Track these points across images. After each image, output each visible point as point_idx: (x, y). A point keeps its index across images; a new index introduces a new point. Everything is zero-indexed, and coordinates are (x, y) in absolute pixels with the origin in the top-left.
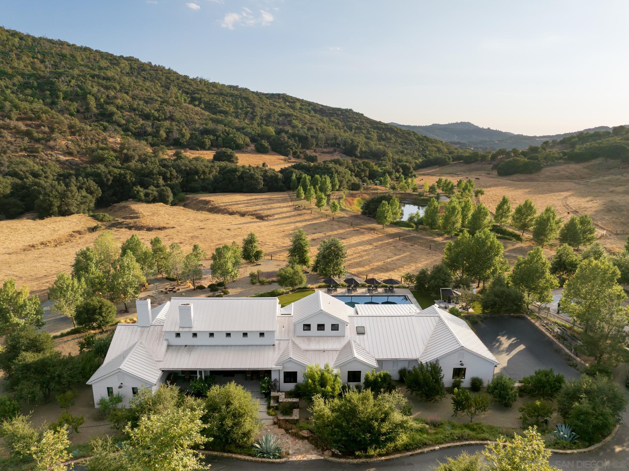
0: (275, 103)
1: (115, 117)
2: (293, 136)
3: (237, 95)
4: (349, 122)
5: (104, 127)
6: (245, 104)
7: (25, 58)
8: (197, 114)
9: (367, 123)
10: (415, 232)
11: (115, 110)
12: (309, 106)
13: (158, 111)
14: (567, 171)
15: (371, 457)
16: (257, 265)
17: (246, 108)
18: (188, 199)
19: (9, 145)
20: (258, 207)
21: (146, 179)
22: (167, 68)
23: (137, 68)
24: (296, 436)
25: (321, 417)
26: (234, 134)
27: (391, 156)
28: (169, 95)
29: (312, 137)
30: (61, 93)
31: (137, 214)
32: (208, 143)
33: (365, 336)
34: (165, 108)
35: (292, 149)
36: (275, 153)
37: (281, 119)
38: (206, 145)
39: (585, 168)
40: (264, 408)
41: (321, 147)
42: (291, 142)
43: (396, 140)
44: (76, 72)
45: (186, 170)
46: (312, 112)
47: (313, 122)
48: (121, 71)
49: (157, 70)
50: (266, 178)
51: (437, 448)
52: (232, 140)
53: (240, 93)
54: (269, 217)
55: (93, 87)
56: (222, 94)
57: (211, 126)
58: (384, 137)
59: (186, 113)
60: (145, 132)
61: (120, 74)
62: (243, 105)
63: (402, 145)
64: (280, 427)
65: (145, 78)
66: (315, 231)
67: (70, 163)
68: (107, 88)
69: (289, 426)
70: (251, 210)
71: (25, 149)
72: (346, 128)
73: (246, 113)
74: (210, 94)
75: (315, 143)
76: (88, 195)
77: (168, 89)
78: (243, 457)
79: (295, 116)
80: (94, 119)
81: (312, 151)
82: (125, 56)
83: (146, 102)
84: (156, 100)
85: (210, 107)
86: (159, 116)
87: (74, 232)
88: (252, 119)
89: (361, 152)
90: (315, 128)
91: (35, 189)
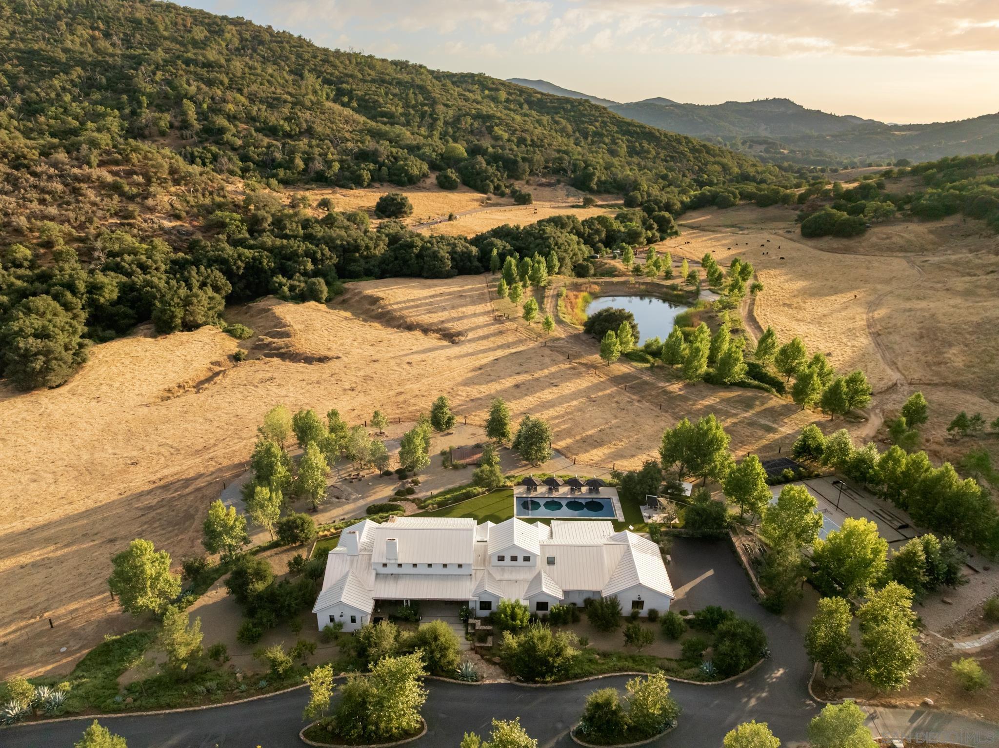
0: (467, 93)
1: (227, 136)
2: (494, 159)
3: (407, 82)
4: (583, 122)
5: (212, 154)
6: (420, 98)
7: (80, 30)
8: (347, 122)
9: (613, 124)
10: (649, 373)
11: (225, 123)
12: (521, 95)
13: (288, 119)
14: (902, 237)
15: (547, 682)
16: (449, 434)
17: (423, 105)
18: (347, 290)
19: (95, 208)
20: (444, 315)
21: (289, 263)
22: (296, 35)
23: (250, 39)
24: (490, 662)
25: (509, 648)
26: (406, 159)
27: (646, 189)
28: (303, 91)
29: (524, 159)
30: (144, 98)
31: (285, 326)
32: (366, 176)
33: (555, 566)
34: (299, 114)
35: (492, 181)
36: (467, 188)
37: (476, 125)
38: (364, 180)
39: (931, 232)
40: (463, 633)
41: (537, 175)
42: (491, 170)
43: (658, 153)
44: (160, 55)
45: (342, 245)
46: (526, 106)
47: (527, 127)
48: (227, 46)
49: (282, 42)
50: (455, 256)
51: (600, 677)
52: (402, 169)
53: (412, 79)
54: (460, 337)
55: (189, 85)
56: (383, 81)
57: (370, 144)
58: (638, 148)
59: (332, 123)
60: (273, 160)
61: (225, 51)
62: (416, 100)
63: (666, 161)
64: (476, 653)
65: (264, 57)
66: (519, 369)
67: (178, 231)
68: (210, 83)
69: (484, 652)
70: (435, 320)
71: (116, 214)
72: (577, 134)
73: (423, 115)
74: (365, 81)
75: (528, 170)
76: (216, 295)
77: (302, 77)
78: (448, 680)
79: (499, 118)
80: (196, 138)
81: (524, 182)
82: (230, 16)
83: (271, 106)
84: (285, 102)
85: (367, 107)
86: (291, 130)
87: (212, 363)
88: (432, 127)
89: (600, 182)
90: (529, 139)
91: (148, 292)
